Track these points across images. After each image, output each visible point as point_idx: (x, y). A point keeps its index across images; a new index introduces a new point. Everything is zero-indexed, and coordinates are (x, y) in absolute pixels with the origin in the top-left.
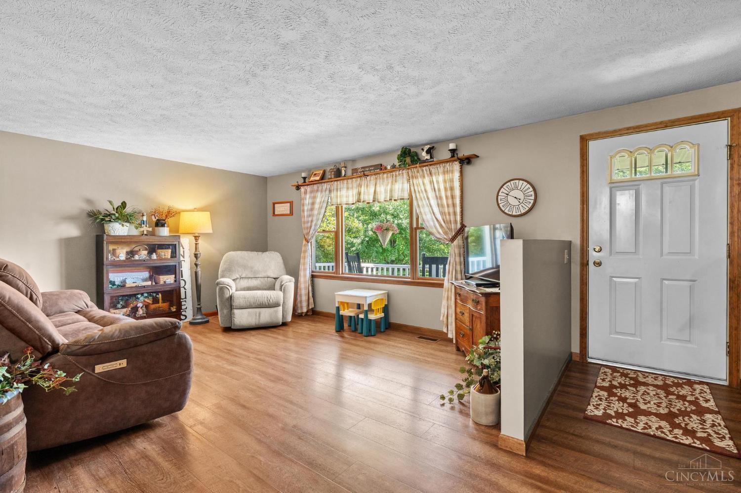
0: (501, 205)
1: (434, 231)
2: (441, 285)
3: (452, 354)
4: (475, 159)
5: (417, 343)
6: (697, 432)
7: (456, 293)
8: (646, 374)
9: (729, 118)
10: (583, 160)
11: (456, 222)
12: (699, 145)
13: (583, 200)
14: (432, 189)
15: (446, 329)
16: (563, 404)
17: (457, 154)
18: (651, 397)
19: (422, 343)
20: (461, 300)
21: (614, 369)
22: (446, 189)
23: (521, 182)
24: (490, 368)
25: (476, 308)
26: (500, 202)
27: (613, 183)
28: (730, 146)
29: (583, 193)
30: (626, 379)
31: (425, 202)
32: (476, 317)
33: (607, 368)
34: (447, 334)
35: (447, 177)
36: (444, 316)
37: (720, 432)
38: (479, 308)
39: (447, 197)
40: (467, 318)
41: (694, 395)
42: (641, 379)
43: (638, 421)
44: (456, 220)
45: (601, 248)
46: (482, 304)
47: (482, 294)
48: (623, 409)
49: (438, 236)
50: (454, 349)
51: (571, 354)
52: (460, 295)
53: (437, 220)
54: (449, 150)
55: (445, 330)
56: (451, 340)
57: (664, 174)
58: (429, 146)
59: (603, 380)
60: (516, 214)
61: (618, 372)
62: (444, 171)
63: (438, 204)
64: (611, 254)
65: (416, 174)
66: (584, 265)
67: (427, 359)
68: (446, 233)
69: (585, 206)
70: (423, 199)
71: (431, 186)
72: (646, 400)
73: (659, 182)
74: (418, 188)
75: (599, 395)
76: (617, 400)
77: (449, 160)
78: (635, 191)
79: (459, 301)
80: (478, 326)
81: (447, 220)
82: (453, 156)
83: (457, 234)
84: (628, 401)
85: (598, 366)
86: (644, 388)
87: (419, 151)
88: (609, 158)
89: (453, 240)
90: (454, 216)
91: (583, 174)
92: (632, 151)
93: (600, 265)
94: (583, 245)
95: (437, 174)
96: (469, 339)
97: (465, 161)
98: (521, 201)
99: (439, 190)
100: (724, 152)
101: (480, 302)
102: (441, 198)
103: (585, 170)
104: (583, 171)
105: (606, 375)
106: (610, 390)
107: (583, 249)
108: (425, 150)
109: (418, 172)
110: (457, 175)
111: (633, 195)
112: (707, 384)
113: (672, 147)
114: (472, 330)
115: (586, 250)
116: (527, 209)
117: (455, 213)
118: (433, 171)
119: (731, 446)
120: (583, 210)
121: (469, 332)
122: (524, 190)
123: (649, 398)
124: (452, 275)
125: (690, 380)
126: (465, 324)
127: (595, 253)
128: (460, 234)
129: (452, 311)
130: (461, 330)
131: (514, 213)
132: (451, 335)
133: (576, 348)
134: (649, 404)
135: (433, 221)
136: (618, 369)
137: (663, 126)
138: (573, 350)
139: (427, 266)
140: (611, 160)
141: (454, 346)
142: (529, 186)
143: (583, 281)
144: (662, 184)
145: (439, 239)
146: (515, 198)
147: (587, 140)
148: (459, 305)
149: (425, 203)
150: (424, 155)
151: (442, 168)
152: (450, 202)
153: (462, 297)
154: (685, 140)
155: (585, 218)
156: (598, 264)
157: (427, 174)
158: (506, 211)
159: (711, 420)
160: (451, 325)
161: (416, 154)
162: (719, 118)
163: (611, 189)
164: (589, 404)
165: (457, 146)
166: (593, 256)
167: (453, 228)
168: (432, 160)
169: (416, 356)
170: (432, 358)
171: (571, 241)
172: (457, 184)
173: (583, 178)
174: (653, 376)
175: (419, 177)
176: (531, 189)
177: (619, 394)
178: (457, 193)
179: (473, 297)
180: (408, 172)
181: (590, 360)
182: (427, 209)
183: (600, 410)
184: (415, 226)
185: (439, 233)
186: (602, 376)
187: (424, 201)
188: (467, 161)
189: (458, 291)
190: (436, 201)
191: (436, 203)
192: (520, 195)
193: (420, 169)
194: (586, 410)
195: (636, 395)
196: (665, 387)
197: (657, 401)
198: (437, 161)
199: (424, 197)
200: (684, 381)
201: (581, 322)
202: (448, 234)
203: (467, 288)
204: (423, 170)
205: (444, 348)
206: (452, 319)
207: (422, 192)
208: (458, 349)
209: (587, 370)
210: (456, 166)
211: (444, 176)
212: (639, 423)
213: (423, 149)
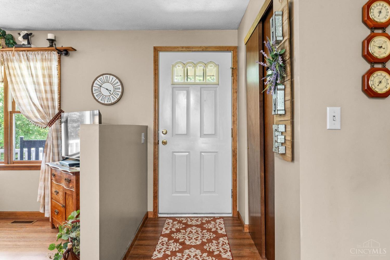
0: (95, 95)
1: (31, 115)
2: (38, 168)
3: (48, 232)
4: (73, 52)
5: (9, 229)
6: (214, 252)
7: (51, 174)
8: (193, 219)
9: (232, 51)
10: (156, 65)
11: (54, 107)
12: (218, 65)
13: (155, 95)
14: (29, 74)
15: (43, 209)
16: (137, 256)
17: (55, 45)
18: (193, 234)
19: (16, 227)
20: (56, 181)
21: (174, 219)
22: (44, 76)
23: (112, 77)
24: (77, 240)
25: (68, 187)
26: (94, 92)
27: (174, 84)
28: (233, 68)
29: (155, 90)
30: (180, 225)
31: (22, 86)
32: (69, 195)
33: (170, 219)
34: (44, 214)
35: (45, 64)
36: (40, 197)
37: (225, 248)
38: (71, 186)
39: (45, 84)
40: (60, 197)
41: (216, 227)
42: (189, 223)
43: (183, 254)
44: (54, 106)
45: (166, 131)
46: (73, 182)
47: (73, 173)
48: (176, 248)
49: (35, 120)
50: (50, 227)
51: (147, 213)
52: (54, 175)
53: (35, 105)
54: (48, 40)
55: (41, 211)
56: (47, 219)
57: (203, 81)
58: (26, 32)
59: (166, 229)
60: (107, 103)
61: (176, 220)
62: (42, 59)
63: (35, 90)
64: (173, 136)
65: (11, 57)
66: (156, 144)
67: (18, 243)
68: (43, 118)
69: (157, 100)
70: (19, 83)
71: (28, 71)
72: (190, 237)
73: (199, 86)
74: (14, 72)
75: (162, 242)
76: (173, 242)
77: (47, 49)
78: (186, 91)
79: (54, 182)
80: (70, 203)
81: (44, 106)
82: (51, 46)
83: (55, 119)
84: (180, 241)
85: (165, 219)
86: (190, 228)
87: (15, 35)
88: (172, 66)
89: (50, 124)
90: (52, 102)
91: (155, 75)
92: (185, 63)
93: (166, 144)
94: (155, 130)
95: (35, 60)
96: (62, 216)
97: (63, 52)
98: (111, 93)
99: (37, 76)
100: (230, 71)
101: (72, 181)
102: (38, 84)
103: (157, 72)
104: (156, 74)
105: (169, 225)
106: (169, 236)
107: (155, 132)
108: (22, 35)
109: (14, 55)
110: (55, 64)
111: (185, 94)
112: (222, 218)
113: (206, 64)
114: (65, 207)
115: (157, 133)
116: (116, 99)
117: (53, 99)
118: (31, 57)
119: (230, 256)
120: (155, 102)
121: (63, 209)
122: (114, 83)
123: (192, 235)
124: (49, 157)
125: (215, 217)
126: (59, 203)
127: (162, 135)
128: (58, 119)
129: (48, 192)
130: (56, 208)
131: (106, 102)
132: (48, 214)
133: (150, 208)
134: (191, 240)
135: (30, 105)
136: (177, 218)
137: (201, 49)
138: (148, 210)
139: (25, 150)
140: (173, 68)
141: (50, 224)
142: (117, 80)
143: (155, 156)
144: (201, 88)
145: (37, 123)
146: (107, 89)
147: (158, 51)
148: (54, 185)
149: (21, 88)
150: (20, 40)
151: (40, 55)
152: (48, 88)
153: (57, 178)
154: (212, 61)
155: (157, 109)
156: (165, 143)
157: (24, 59)
158: (99, 100)
159: (222, 241)
160: (48, 204)
161: (12, 38)
162: (228, 50)
163: (173, 88)
164: (155, 251)
165: (55, 37)
166: (162, 137)
167: (51, 113)
168: (29, 46)
169: (6, 243)
170: (24, 241)
171: (147, 126)
172: (55, 73)
173: (156, 79)
174: (196, 219)
175: (15, 61)
176: (119, 83)
177: (175, 237)
178: (55, 80)
179: (65, 176)
180: (2, 55)
181: (160, 215)
182: (24, 94)
183: (162, 253)
184: (10, 109)
185: (36, 117)
186: (166, 226)
187: (20, 85)
188: (65, 52)
189: (54, 172)
190: (33, 86)
191: (34, 88)
192: (111, 87)
193: (16, 53)
194: (152, 256)
195: (185, 235)
196: (201, 226)
197: (196, 237)
198: (35, 48)
199: (20, 81)
200: (212, 218)
201: (154, 188)
202: (45, 119)
203: (60, 169)
204: (19, 55)
205: (39, 228)
206: (48, 200)
207: (18, 76)
208: (53, 227)
209: (158, 224)
210: (55, 55)
211: (43, 64)
212: (184, 255)
213: (19, 34)
